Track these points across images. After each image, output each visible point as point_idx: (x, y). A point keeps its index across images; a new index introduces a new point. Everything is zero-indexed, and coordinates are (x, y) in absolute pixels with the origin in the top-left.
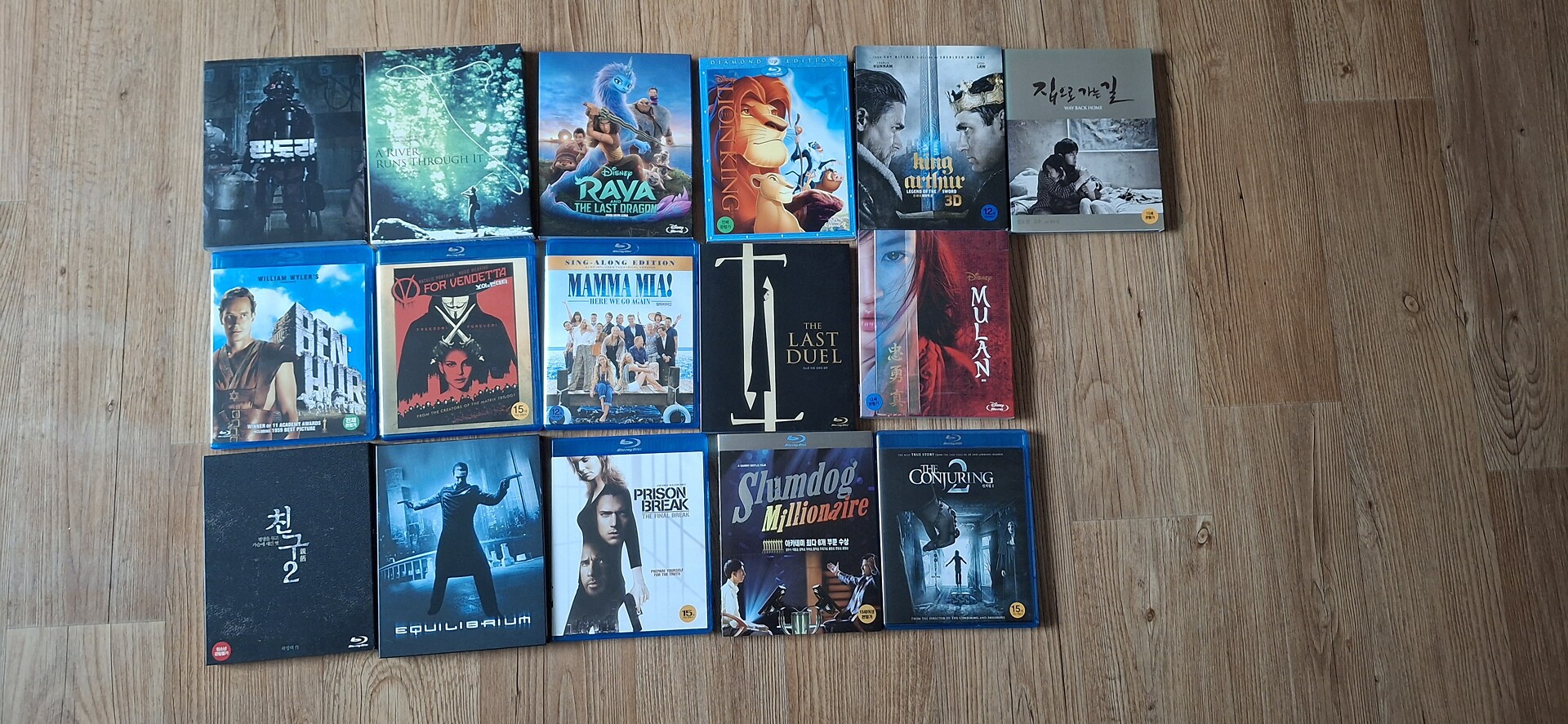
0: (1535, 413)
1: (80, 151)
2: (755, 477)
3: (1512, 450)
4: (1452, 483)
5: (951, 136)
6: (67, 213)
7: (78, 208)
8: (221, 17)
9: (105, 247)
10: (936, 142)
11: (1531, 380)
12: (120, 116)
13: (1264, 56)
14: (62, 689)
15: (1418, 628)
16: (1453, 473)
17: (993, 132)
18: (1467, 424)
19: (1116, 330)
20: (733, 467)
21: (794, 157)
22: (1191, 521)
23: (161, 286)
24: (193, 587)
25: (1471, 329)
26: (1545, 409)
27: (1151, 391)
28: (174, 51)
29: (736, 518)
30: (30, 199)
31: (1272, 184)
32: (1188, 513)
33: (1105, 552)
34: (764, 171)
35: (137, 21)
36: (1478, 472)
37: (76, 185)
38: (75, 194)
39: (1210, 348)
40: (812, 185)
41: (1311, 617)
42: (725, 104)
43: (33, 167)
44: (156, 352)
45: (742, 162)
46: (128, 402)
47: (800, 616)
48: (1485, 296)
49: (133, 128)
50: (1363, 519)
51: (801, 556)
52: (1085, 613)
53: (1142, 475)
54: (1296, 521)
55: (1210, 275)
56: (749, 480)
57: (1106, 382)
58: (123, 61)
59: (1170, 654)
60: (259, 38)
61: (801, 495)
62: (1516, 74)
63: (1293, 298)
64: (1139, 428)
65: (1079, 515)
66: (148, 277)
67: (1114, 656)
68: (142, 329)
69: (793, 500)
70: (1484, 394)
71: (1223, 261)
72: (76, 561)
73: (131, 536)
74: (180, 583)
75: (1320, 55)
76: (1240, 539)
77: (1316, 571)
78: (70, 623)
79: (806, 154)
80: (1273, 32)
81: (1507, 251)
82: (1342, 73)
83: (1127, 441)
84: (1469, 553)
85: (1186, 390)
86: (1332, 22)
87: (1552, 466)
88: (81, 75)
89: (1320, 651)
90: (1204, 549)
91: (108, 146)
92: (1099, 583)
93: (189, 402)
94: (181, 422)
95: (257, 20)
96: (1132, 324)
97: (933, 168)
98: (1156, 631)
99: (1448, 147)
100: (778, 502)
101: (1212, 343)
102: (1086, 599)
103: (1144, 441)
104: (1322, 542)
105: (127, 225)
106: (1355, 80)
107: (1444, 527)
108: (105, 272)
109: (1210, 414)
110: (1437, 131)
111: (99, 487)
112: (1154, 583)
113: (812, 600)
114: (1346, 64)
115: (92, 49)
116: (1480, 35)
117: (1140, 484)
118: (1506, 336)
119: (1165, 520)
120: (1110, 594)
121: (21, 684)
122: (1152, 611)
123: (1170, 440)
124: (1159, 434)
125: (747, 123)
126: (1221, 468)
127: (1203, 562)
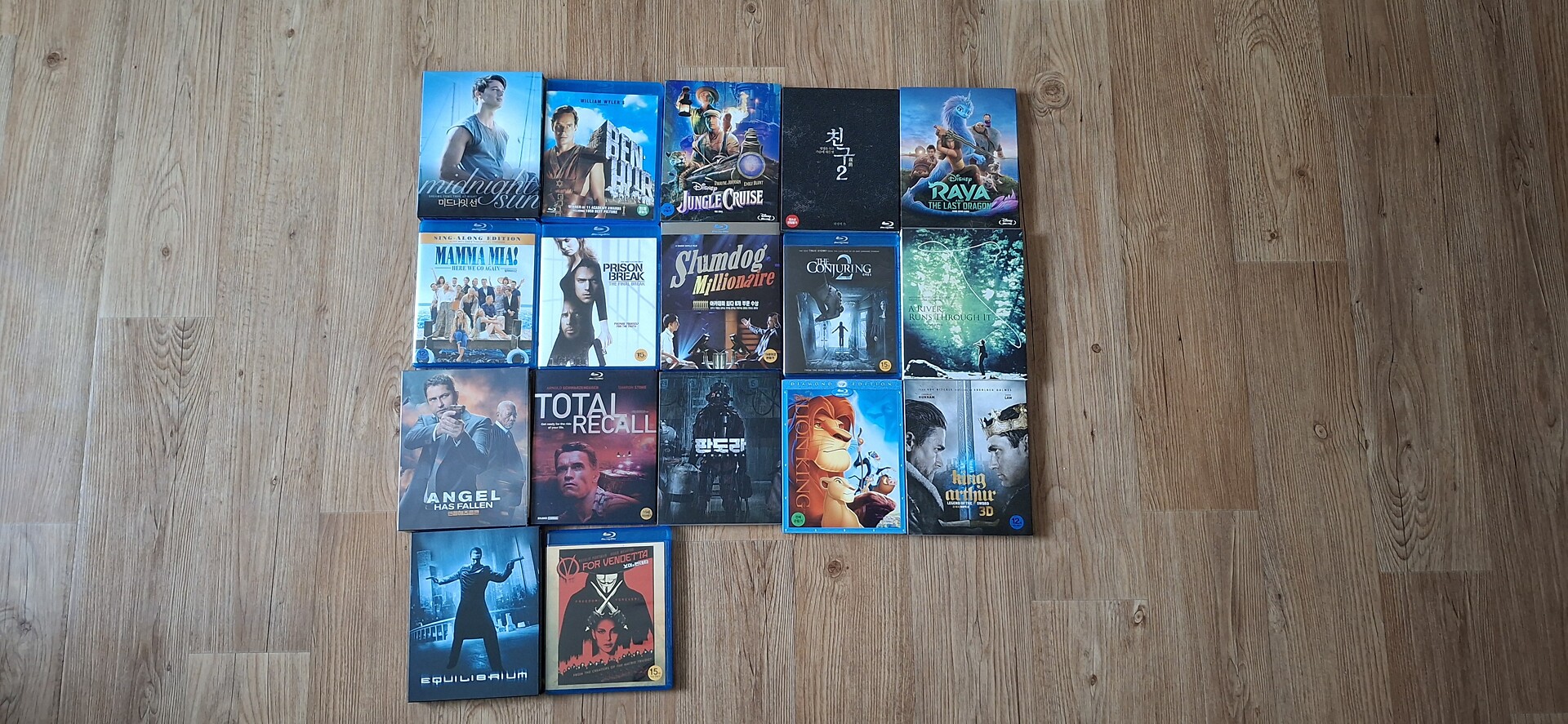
0: (1422, 525)
1: (257, 279)
2: (688, 254)
3: (1401, 555)
4: (1350, 581)
5: (983, 456)
6: (246, 327)
7: (254, 324)
8: (370, 175)
9: (274, 355)
10: (971, 461)
11: (1420, 497)
12: (289, 252)
13: (1204, 223)
14: (229, 704)
15: (1316, 700)
16: (1351, 573)
17: (1019, 453)
18: (1364, 532)
19: (1072, 445)
20: (672, 247)
21: (857, 464)
22: (1130, 604)
23: (317, 388)
24: (333, 626)
25: (1371, 453)
26: (1431, 523)
27: (1100, 496)
28: (332, 201)
29: (673, 285)
30: (217, 315)
31: (1206, 328)
32: (1127, 598)
33: (1058, 626)
34: (831, 475)
35: (304, 177)
36: (1372, 573)
37: (253, 306)
38: (252, 313)
39: (1150, 463)
40: (870, 487)
41: (1227, 687)
42: (802, 419)
43: (221, 290)
44: (312, 439)
45: (813, 467)
46: (288, 478)
47: (720, 356)
48: (1384, 426)
49: (299, 262)
50: (1273, 608)
51: (722, 313)
52: (1039, 675)
53: (1090, 564)
54: (1216, 608)
55: (1151, 402)
56: (684, 256)
57: (1064, 487)
58: (293, 208)
59: (1108, 713)
60: (399, 193)
61: (723, 268)
62: (1417, 242)
63: (1221, 423)
64: (1089, 526)
65: (1038, 596)
66: (307, 380)
67: (1062, 713)
68: (301, 421)
69: (717, 272)
70: (1379, 509)
71: (1163, 391)
72: (243, 602)
73: (287, 584)
74: (324, 622)
75: (1251, 223)
76: (1170, 620)
77: (1232, 649)
78: (238, 650)
79: (866, 461)
80: (1213, 204)
81: (1405, 389)
82: (1270, 239)
83: (1079, 536)
84: (1362, 641)
85: (1129, 496)
86: (1263, 195)
87: (1435, 570)
88: (259, 219)
89: (1233, 716)
90: (1139, 627)
91: (279, 275)
92: (1051, 651)
93: (336, 479)
94: (329, 495)
95: (398, 179)
96: (1086, 440)
97: (969, 483)
98: (1098, 693)
99: (1357, 302)
100: (706, 273)
101: (1152, 458)
102: (1041, 664)
103: (1093, 536)
104: (1238, 627)
105: (292, 338)
106: (1280, 245)
107: (1341, 617)
108: (274, 376)
109: (1148, 516)
110: (1348, 288)
111: (263, 545)
112: (1097, 653)
113: (729, 344)
114: (1273, 231)
115: (269, 198)
116: (1387, 209)
117: (1089, 571)
118: (1400, 459)
119: (1108, 602)
120: (1060, 661)
121: (199, 697)
122: (1094, 677)
123: (1114, 537)
124: (1106, 531)
125: (819, 434)
126: (1156, 561)
127: (1138, 638)
